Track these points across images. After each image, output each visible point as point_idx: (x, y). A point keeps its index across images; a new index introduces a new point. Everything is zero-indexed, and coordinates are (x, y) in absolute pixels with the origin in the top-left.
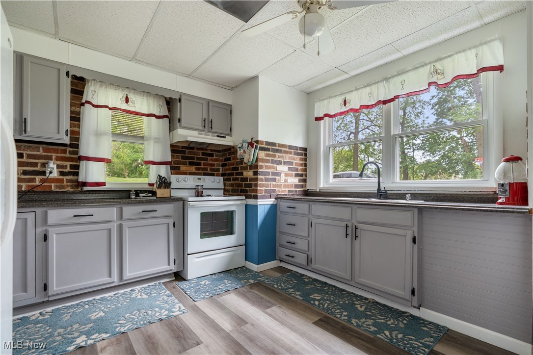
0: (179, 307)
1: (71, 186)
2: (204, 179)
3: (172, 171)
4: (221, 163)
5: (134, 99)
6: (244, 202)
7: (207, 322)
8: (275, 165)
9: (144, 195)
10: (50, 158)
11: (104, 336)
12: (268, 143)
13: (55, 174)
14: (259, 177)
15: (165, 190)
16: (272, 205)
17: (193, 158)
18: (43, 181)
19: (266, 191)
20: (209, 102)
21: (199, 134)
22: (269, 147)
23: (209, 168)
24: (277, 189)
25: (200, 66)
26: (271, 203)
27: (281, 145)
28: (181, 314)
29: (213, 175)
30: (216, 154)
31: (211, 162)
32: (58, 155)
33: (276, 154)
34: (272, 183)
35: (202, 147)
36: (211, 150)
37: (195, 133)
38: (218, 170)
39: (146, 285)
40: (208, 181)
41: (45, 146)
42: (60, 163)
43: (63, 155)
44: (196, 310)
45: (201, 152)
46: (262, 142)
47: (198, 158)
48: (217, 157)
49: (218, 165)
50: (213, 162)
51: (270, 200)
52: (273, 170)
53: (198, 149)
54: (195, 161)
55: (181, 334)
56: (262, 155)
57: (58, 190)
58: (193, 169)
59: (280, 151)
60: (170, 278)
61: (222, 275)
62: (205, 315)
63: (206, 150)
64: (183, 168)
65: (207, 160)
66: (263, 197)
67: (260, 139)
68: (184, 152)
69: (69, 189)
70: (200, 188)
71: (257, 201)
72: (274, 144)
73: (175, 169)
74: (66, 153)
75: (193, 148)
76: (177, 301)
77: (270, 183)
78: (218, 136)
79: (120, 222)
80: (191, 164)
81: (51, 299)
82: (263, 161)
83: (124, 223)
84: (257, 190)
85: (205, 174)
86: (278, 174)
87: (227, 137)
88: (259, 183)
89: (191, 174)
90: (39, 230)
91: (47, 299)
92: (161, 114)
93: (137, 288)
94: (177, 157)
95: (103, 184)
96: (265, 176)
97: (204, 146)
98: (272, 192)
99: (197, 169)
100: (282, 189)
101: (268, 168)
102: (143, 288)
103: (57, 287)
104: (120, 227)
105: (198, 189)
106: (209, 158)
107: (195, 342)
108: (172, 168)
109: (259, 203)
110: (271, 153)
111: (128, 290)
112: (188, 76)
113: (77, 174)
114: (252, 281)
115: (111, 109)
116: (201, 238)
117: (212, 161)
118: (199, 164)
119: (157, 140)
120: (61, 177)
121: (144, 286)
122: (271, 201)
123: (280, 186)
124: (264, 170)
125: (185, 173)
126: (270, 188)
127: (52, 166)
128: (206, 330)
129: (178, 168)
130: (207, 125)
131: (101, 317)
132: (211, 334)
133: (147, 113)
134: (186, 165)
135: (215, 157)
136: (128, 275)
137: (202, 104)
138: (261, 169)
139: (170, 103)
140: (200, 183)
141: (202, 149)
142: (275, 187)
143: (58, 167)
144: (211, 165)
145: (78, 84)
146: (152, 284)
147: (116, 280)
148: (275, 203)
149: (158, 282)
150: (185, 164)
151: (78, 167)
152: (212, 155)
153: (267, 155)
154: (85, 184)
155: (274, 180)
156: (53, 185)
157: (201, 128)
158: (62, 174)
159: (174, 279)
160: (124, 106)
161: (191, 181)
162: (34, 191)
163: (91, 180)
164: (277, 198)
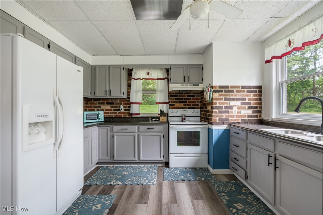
0: (154, 181)
1: (128, 115)
2: (187, 111)
3: (171, 107)
4: (200, 101)
5: (151, 72)
6: (207, 126)
7: (159, 193)
8: (227, 102)
9: (155, 119)
10: (121, 104)
11: (120, 183)
12: (220, 87)
13: (123, 111)
14: (214, 110)
15: (164, 117)
16: (225, 130)
17: (182, 99)
18: (119, 113)
19: (219, 120)
20: (187, 66)
21: (181, 85)
22: (222, 89)
23: (192, 104)
24: (229, 118)
25: (175, 48)
26: (225, 128)
27: (232, 87)
28: (152, 185)
29: (194, 108)
30: (196, 95)
31: (193, 100)
32: (124, 102)
33: (229, 93)
34: (225, 114)
35: (187, 92)
36: (193, 93)
37: (179, 85)
38: (198, 105)
39: (151, 165)
40: (189, 112)
41: (120, 99)
42: (124, 105)
43: (125, 102)
44: (160, 185)
45: (186, 95)
46: (216, 87)
47: (185, 99)
48: (197, 97)
49: (198, 102)
50: (194, 100)
51: (224, 126)
52: (226, 105)
53: (185, 93)
54: (183, 100)
55: (143, 195)
56: (216, 95)
57: (124, 117)
58: (182, 105)
59: (233, 91)
60: (163, 164)
61: (190, 170)
62: (161, 190)
63: (190, 93)
64: (176, 105)
65: (190, 99)
66: (217, 124)
67: (214, 85)
68: (177, 96)
69: (127, 116)
70: (183, 116)
71: (212, 127)
72: (227, 87)
73: (172, 105)
74: (126, 101)
75: (182, 93)
76: (156, 178)
77: (223, 114)
78: (193, 85)
79: (139, 133)
80: (181, 102)
81: (115, 162)
82: (217, 99)
83: (140, 134)
84: (212, 119)
85: (189, 108)
86: (231, 108)
87: (199, 85)
88: (214, 114)
89: (181, 108)
90: (111, 133)
91: (114, 161)
92: (164, 77)
93: (147, 165)
94: (173, 99)
95: (139, 114)
96: (219, 109)
97: (189, 92)
98: (225, 121)
99: (184, 105)
100: (235, 118)
101: (221, 104)
102: (149, 166)
103: (116, 157)
104: (139, 135)
105: (182, 116)
106: (192, 98)
107: (145, 202)
108: (170, 105)
109: (213, 128)
110: (223, 93)
111: (143, 165)
112: (174, 54)
113: (129, 110)
114: (203, 179)
115: (141, 79)
116: (177, 146)
117: (194, 99)
118: (186, 102)
119: (161, 91)
120: (125, 111)
121: (150, 165)
122: (225, 127)
123: (233, 116)
124: (218, 105)
125: (177, 108)
126: (223, 118)
127: (122, 107)
128: (155, 198)
129: (174, 105)
130: (187, 79)
131: (126, 175)
132: (155, 201)
133: (157, 78)
134: (178, 103)
135: (195, 97)
136: (142, 158)
137: (183, 68)
138: (215, 105)
139: (168, 71)
140: (184, 113)
141: (187, 93)
142: (228, 117)
143: (124, 107)
144: (193, 102)
146: (154, 165)
147: (137, 160)
148: (228, 128)
149: (156, 165)
150: (177, 102)
151: (129, 107)
152: (194, 96)
153: (220, 95)
154: (132, 114)
155: (228, 112)
156: (122, 115)
157: (183, 82)
158: (125, 110)
159: (164, 165)
160: (147, 77)
161: (179, 112)
162: (117, 117)
163: (134, 113)
164: (229, 125)
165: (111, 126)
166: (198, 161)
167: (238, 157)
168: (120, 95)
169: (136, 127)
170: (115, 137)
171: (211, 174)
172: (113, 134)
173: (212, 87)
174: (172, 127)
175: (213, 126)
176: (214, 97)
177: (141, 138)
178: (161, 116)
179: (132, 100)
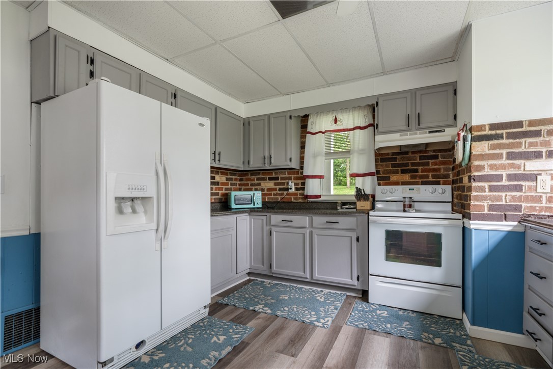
0: (328, 321)
1: (302, 198)
2: (419, 189)
3: (381, 182)
4: (451, 166)
5: (341, 117)
6: (461, 222)
7: (325, 345)
8: (517, 162)
9: (347, 207)
10: (290, 179)
11: (269, 311)
12: (493, 127)
13: (293, 190)
14: (474, 184)
15: (365, 202)
16: (510, 233)
17: (407, 165)
18: (287, 194)
19: (491, 208)
20: (414, 92)
21: (401, 135)
22: (499, 132)
23: (430, 174)
24: (524, 205)
26: (509, 229)
27: (531, 123)
28: (320, 327)
29: (438, 183)
30: (441, 155)
31: (433, 167)
32: (295, 176)
33: (523, 140)
34: (508, 194)
35: (419, 149)
36: (434, 151)
37: (397, 136)
38: (447, 176)
39: (334, 292)
40: (424, 192)
41: (288, 170)
42: (296, 181)
43: (297, 176)
44: (335, 331)
45: (418, 156)
46: (480, 128)
47: (413, 164)
48: (444, 158)
49: (446, 170)
50: (437, 167)
51: (504, 223)
52: (513, 171)
53: (413, 153)
54: (410, 167)
55: (297, 341)
56: (482, 148)
57: (295, 201)
58: (407, 177)
59: (538, 134)
60: (357, 294)
61: (415, 314)
62: (334, 340)
63: (426, 152)
64: (394, 178)
65: (428, 164)
66: (483, 217)
67: (475, 122)
68: (395, 159)
69: (300, 200)
70: (407, 200)
71: (470, 224)
72: (519, 124)
73: (383, 179)
74: (298, 174)
75: (407, 153)
76: (334, 315)
77: (503, 194)
78: (430, 132)
79: (312, 229)
80: (403, 172)
81: (274, 275)
82: (482, 157)
83: (314, 231)
84: (469, 204)
85: (423, 183)
86: (533, 177)
87: (446, 129)
88: (474, 194)
89: (404, 183)
90: (268, 227)
91: (271, 274)
92: (367, 124)
93: (326, 291)
94: (387, 166)
95: (319, 197)
96: (490, 181)
97: (423, 148)
98: (509, 211)
99: (412, 177)
100: (544, 205)
101: (497, 169)
102: (330, 292)
103: (276, 268)
104: (311, 233)
105: (405, 201)
106: (431, 161)
107: (294, 353)
108: (379, 179)
109: (472, 227)
110: (505, 141)
111: (319, 289)
112: (384, 73)
113: (303, 189)
114: (438, 341)
115: (323, 133)
117: (437, 165)
118: (416, 171)
119: (361, 152)
120: (296, 192)
121: (332, 291)
122: (508, 226)
123: (538, 199)
124: (487, 172)
125: (397, 184)
126: (504, 203)
127: (291, 184)
128: (314, 351)
129: (388, 178)
130: (414, 121)
131: (284, 300)
132: (311, 357)
133: (353, 127)
134: (398, 173)
135: (440, 159)
136: (317, 276)
137: (406, 97)
138: (479, 171)
139: (373, 108)
140: (409, 194)
141: (420, 152)
142: (521, 201)
143: (295, 184)
144: (434, 170)
145: (304, 120)
146: (339, 292)
147: (308, 277)
148: (521, 229)
149: (344, 293)
150: (396, 172)
151: (303, 184)
152: (436, 157)
153: (493, 147)
154: (307, 197)
155: (519, 188)
156: (292, 197)
157: (405, 127)
158: (297, 189)
159: (361, 296)
160: (334, 127)
161: (400, 192)
162: (284, 202)
163: (310, 194)
164: (523, 220)
165: (268, 214)
166: (434, 300)
167: (544, 307)
168: (285, 163)
169: (308, 217)
170: (274, 234)
171: (467, 335)
172: (271, 228)
173: (471, 130)
174: (375, 222)
175: (471, 222)
176: (474, 152)
177: (316, 238)
178: (359, 200)
179: (307, 171)
